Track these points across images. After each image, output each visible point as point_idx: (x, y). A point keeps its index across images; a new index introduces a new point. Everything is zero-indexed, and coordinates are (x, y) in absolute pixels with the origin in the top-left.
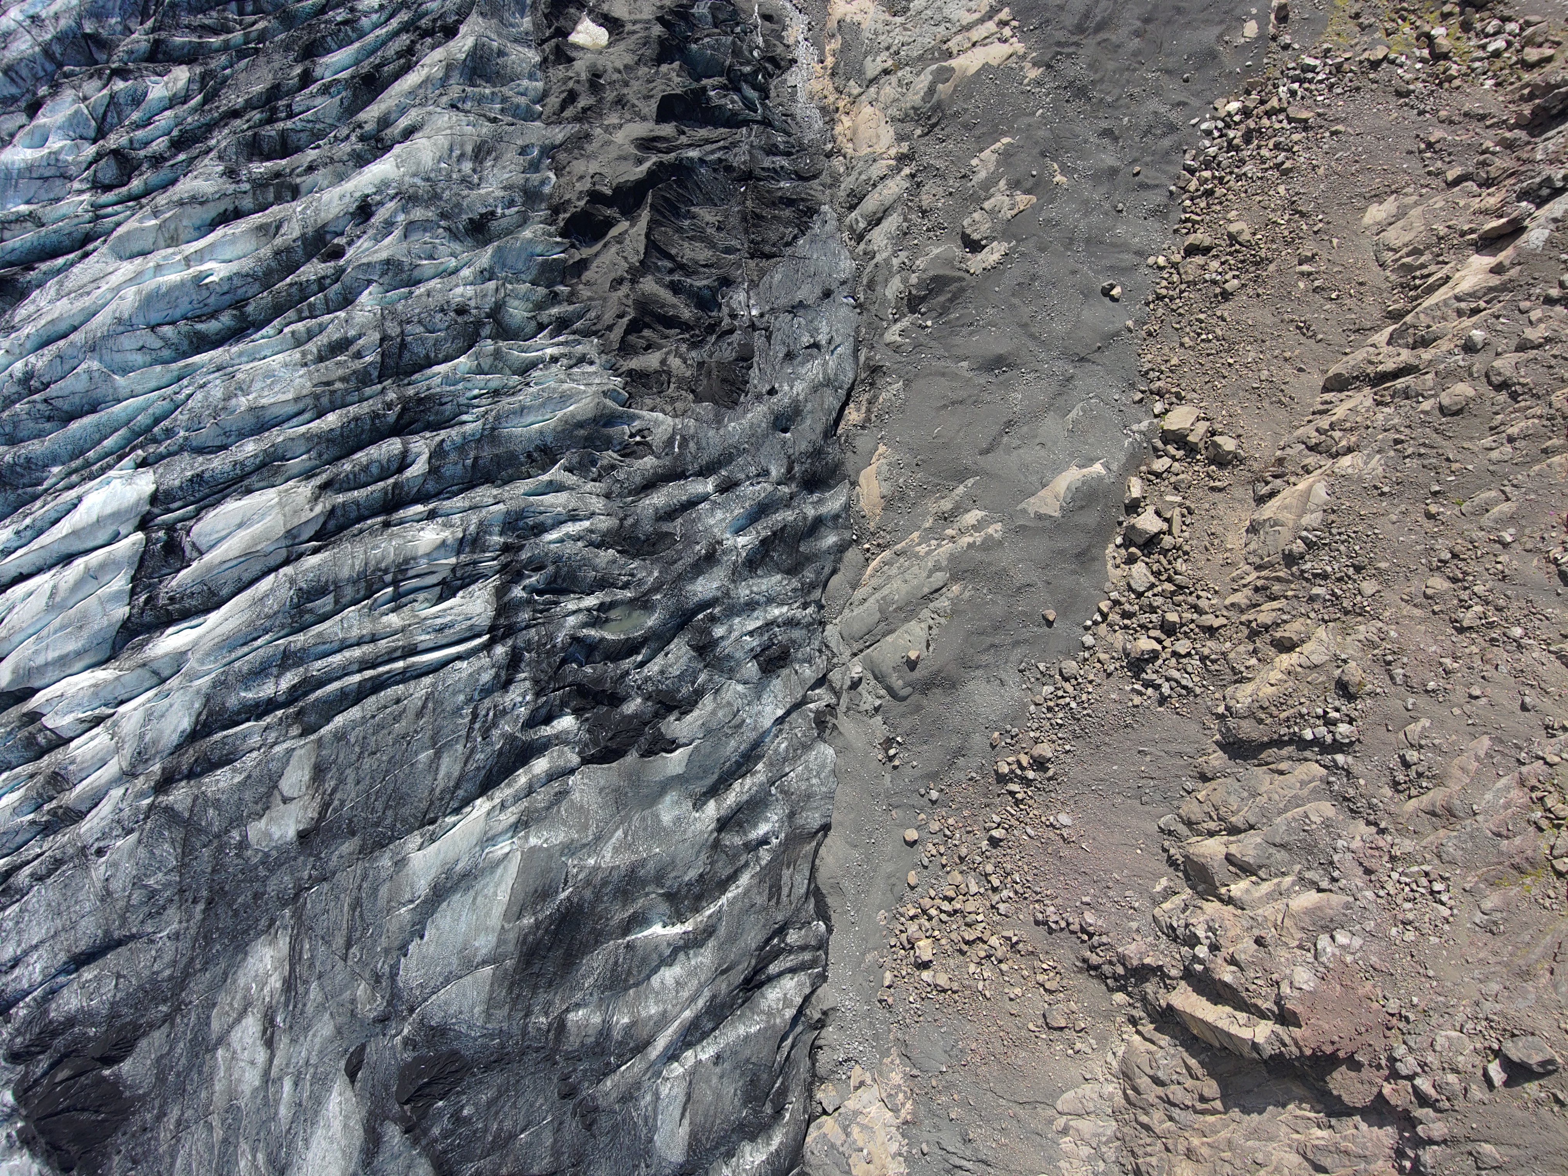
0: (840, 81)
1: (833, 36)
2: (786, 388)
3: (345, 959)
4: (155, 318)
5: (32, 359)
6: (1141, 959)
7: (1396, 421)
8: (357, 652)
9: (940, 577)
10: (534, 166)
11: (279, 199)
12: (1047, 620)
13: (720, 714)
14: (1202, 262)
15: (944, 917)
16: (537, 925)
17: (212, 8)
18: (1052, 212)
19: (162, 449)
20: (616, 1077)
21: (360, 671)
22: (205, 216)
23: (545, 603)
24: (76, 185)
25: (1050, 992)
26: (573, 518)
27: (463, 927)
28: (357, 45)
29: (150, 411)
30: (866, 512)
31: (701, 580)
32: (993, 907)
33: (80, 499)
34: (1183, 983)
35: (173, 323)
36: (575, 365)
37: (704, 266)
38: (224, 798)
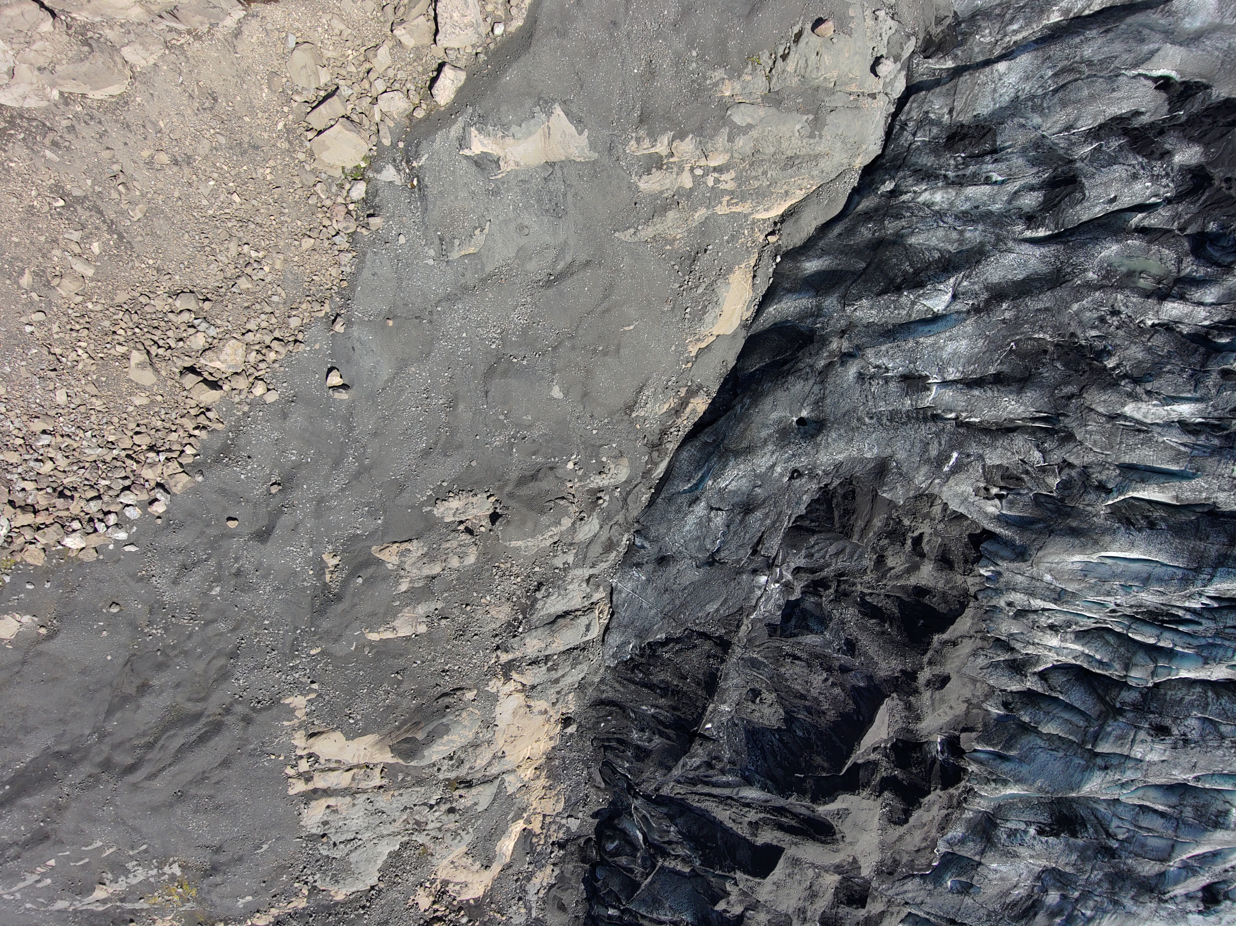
2: (778, 469)
9: (739, 116)
13: (1084, 94)
14: (209, 355)
18: (362, 523)
37: (800, 658)
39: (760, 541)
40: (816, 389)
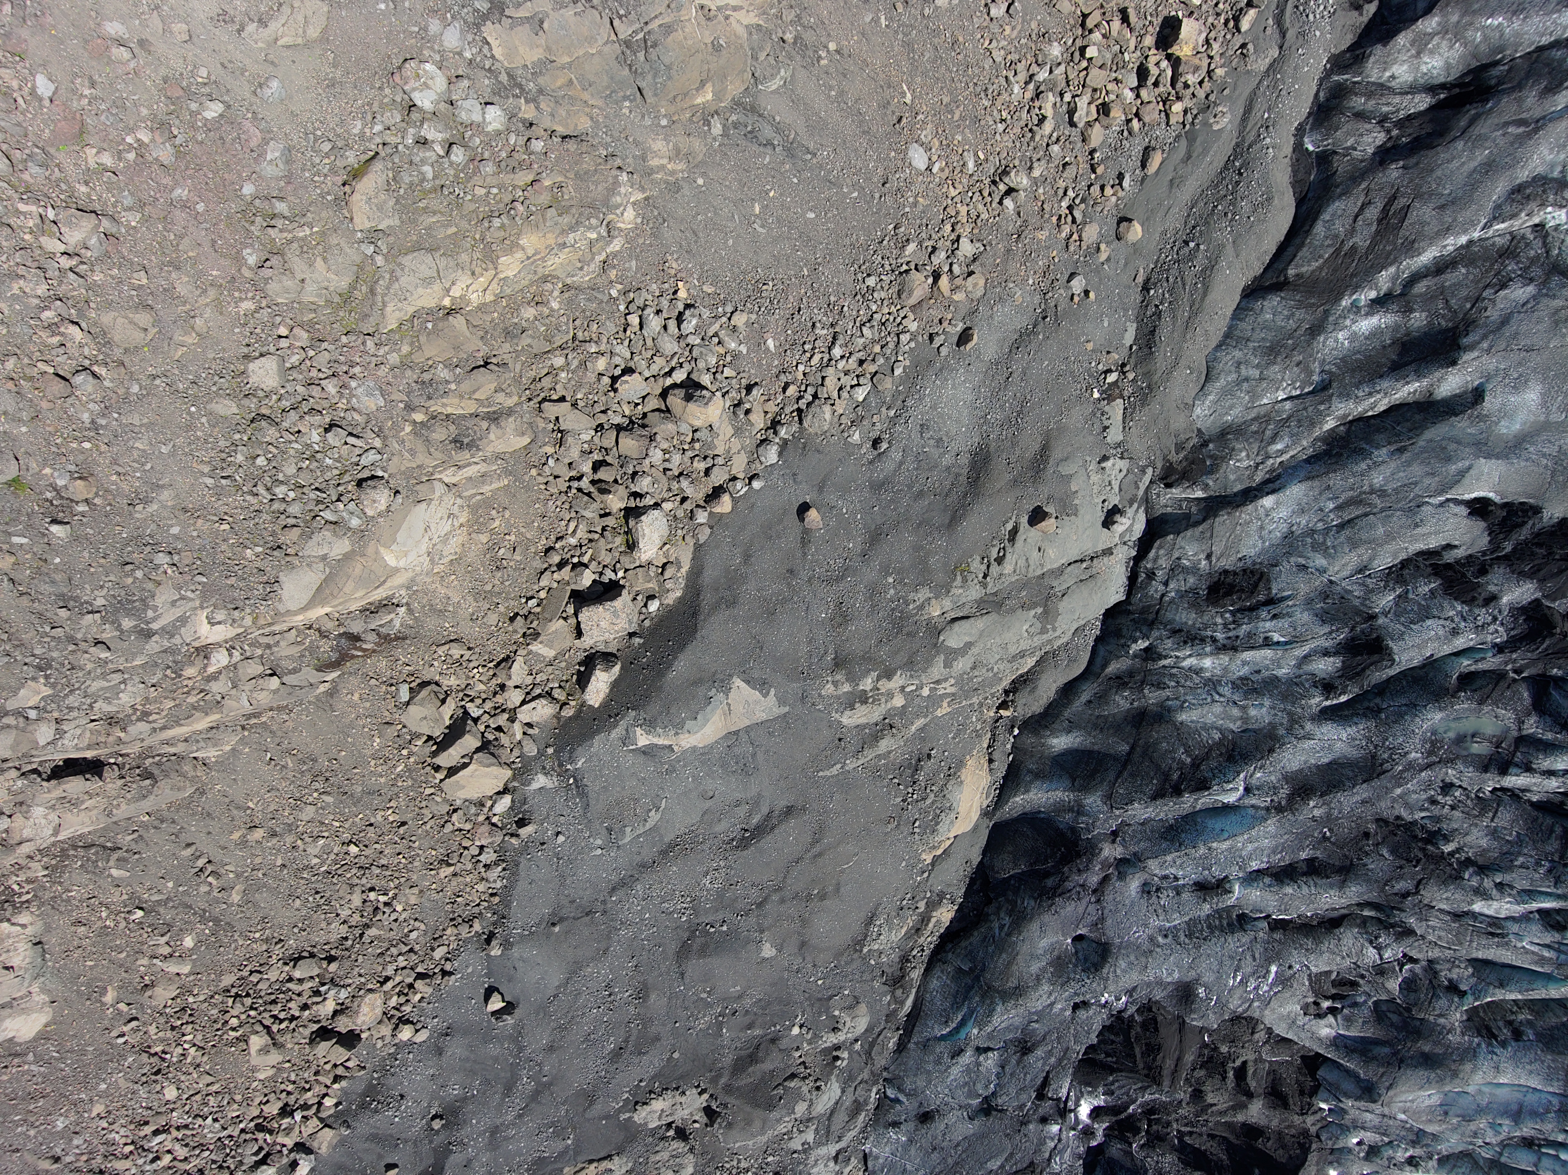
9: (952, 637)
30: (985, 765)
39: (1046, 1082)
40: (1091, 908)
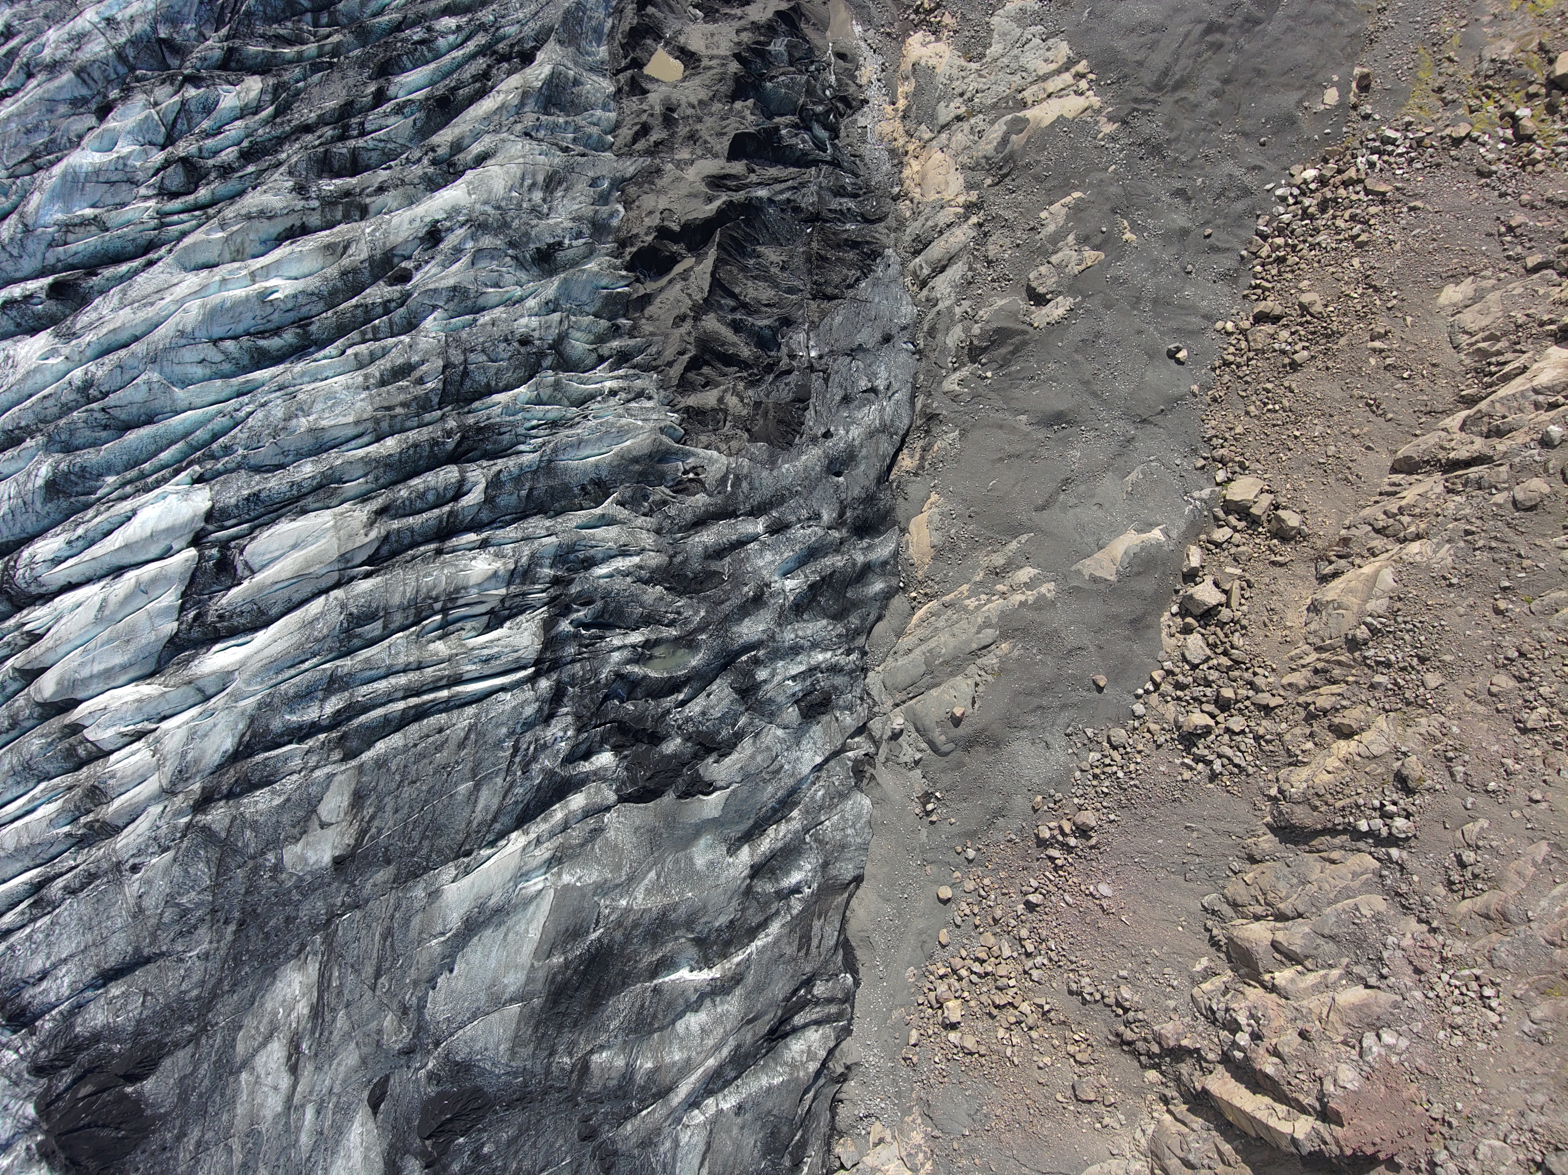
0: (911, 125)
1: (907, 78)
2: (842, 432)
3: (373, 988)
4: (217, 332)
5: (92, 367)
6: (1178, 1040)
7: (1467, 511)
8: (402, 680)
9: (989, 634)
10: (603, 199)
11: (347, 218)
12: (1098, 686)
13: (759, 758)
14: (1272, 331)
15: (974, 978)
16: (567, 964)
17: (287, 19)
18: (1119, 269)
19: (219, 466)
20: (637, 1121)
21: (404, 698)
22: (271, 230)
23: (591, 637)
24: (143, 191)
25: (1081, 1064)
26: (624, 552)
27: (492, 963)
28: (432, 66)
29: (210, 426)
30: (915, 560)
31: (747, 622)
32: (1025, 972)
33: (134, 512)
34: (1220, 1067)
35: (235, 338)
36: (634, 399)
37: (766, 305)
38: (262, 820)
